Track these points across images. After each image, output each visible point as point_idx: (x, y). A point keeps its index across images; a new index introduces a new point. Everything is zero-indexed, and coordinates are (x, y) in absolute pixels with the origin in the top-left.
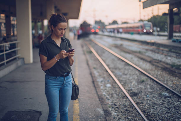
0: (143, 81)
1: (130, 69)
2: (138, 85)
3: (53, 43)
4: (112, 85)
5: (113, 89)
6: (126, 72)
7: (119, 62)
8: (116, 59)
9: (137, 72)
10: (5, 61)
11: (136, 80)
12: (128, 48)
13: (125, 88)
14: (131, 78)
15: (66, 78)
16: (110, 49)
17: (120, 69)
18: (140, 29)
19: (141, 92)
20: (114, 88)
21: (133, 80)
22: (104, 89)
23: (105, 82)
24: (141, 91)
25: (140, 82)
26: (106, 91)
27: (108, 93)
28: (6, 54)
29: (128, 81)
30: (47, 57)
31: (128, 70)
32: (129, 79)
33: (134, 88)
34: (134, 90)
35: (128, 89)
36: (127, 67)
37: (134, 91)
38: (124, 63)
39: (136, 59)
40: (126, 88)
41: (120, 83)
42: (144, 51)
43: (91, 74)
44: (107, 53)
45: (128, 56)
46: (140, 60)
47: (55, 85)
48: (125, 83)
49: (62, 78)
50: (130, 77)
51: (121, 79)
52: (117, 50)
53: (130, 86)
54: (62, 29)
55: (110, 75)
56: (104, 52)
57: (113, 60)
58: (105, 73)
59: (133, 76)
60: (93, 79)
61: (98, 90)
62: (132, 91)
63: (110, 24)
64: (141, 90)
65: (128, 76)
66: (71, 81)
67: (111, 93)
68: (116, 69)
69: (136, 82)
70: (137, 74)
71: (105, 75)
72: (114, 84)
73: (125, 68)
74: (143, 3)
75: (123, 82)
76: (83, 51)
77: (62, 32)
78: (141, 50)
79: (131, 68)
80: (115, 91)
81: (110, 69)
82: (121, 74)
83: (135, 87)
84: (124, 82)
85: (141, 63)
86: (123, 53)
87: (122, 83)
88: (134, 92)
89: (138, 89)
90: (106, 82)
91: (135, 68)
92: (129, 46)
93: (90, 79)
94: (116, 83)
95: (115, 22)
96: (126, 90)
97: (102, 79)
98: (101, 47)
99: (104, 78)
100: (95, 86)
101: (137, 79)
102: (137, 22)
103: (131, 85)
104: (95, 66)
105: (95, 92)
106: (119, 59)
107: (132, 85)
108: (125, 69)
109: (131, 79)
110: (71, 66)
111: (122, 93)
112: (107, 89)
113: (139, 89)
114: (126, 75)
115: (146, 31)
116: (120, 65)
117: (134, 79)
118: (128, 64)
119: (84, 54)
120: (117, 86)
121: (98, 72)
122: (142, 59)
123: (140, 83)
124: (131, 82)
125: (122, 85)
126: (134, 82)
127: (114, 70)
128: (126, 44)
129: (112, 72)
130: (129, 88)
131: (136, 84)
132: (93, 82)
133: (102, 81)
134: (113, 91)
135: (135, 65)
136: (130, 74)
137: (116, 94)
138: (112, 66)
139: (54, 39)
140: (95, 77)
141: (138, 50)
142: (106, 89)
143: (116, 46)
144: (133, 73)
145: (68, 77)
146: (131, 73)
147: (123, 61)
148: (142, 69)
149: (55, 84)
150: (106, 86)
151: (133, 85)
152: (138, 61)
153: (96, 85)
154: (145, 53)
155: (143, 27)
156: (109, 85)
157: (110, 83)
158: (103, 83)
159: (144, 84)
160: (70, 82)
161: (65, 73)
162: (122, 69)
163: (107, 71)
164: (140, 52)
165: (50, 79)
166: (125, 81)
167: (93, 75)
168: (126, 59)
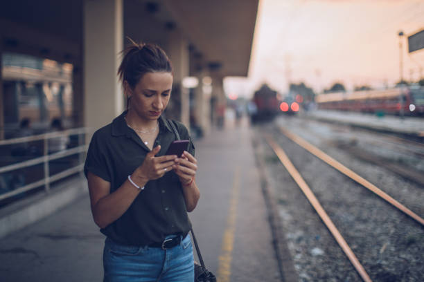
0: (411, 242)
1: (375, 205)
2: (399, 250)
3: (131, 139)
4: (327, 251)
5: (328, 263)
6: (365, 215)
7: (347, 186)
8: (339, 179)
9: (394, 215)
10: (47, 180)
11: (392, 237)
12: (369, 149)
13: (361, 262)
14: (378, 231)
15: (169, 254)
16: (325, 151)
17: (348, 206)
18: (400, 105)
19: (408, 272)
20: (331, 261)
21: (383, 237)
22: (304, 261)
23: (307, 242)
24: (406, 271)
25: (404, 243)
26: (308, 267)
27: (315, 274)
28: (51, 162)
29: (369, 239)
30: (110, 181)
31: (370, 208)
32: (372, 236)
33: (386, 259)
34: (388, 266)
35: (370, 261)
36: (369, 201)
37: (388, 269)
38: (359, 190)
39: (390, 180)
40: (364, 261)
41: (349, 244)
42: (411, 158)
43: (271, 219)
44: (315, 162)
45: (369, 169)
46: (401, 183)
47: (133, 273)
48: (362, 246)
49: (156, 253)
50: (374, 229)
51: (351, 233)
52: (341, 155)
53: (375, 254)
54: (154, 93)
55: (321, 221)
56: (309, 161)
57: (332, 180)
58: (310, 215)
59: (384, 226)
60: (274, 234)
61: (285, 269)
62: (380, 270)
63: (326, 92)
64: (406, 267)
65: (370, 226)
66: (189, 261)
67: (323, 273)
68: (338, 204)
69: (392, 243)
70: (393, 221)
71: (309, 223)
72: (332, 249)
73: (363, 204)
74: (410, 38)
75: (357, 243)
76: (256, 156)
77: (157, 102)
78: (405, 156)
79: (379, 203)
80: (333, 267)
81: (322, 204)
82: (351, 218)
83: (388, 256)
84: (360, 241)
85: (405, 190)
86: (356, 164)
87: (355, 247)
88: (388, 274)
89: (397, 264)
90: (312, 242)
91: (388, 203)
92: (372, 145)
93: (267, 235)
94: (337, 244)
95: (338, 87)
96: (364, 265)
97: (300, 233)
98: (302, 148)
99: (306, 229)
100: (277, 257)
101: (394, 234)
102: (395, 85)
103: (378, 251)
104: (284, 196)
105: (277, 274)
106: (348, 179)
107: (382, 251)
108: (362, 206)
109: (380, 235)
110: (190, 211)
111: (354, 274)
112: (314, 260)
113: (400, 263)
114: (365, 221)
115: (416, 109)
116: (350, 195)
117: (387, 234)
118: (371, 194)
119: (258, 165)
120: (339, 255)
121: (291, 213)
122: (407, 179)
123: (403, 246)
124: (380, 244)
125: (354, 251)
126: (386, 244)
127: (333, 209)
128: (364, 139)
129: (328, 213)
130: (373, 258)
131: (393, 249)
132: (275, 243)
133: (299, 240)
134: (330, 268)
135: (389, 194)
136: (375, 221)
137: (337, 278)
138: (328, 196)
139: (134, 127)
140: (280, 227)
141: (397, 155)
142: (309, 263)
143: (341, 146)
144: (385, 218)
145: (178, 247)
146: (379, 217)
147: (357, 184)
148: (407, 207)
149: (134, 270)
150: (310, 255)
151: (385, 251)
152: (396, 183)
153: (281, 253)
154: (415, 163)
155: (408, 99)
156: (317, 251)
157: (321, 246)
158: (303, 243)
159: (416, 249)
160: (187, 266)
161: (166, 235)
162: (353, 204)
163: (315, 211)
164: (401, 162)
165: (118, 255)
166: (363, 239)
167: (276, 223)
168: (365, 178)
